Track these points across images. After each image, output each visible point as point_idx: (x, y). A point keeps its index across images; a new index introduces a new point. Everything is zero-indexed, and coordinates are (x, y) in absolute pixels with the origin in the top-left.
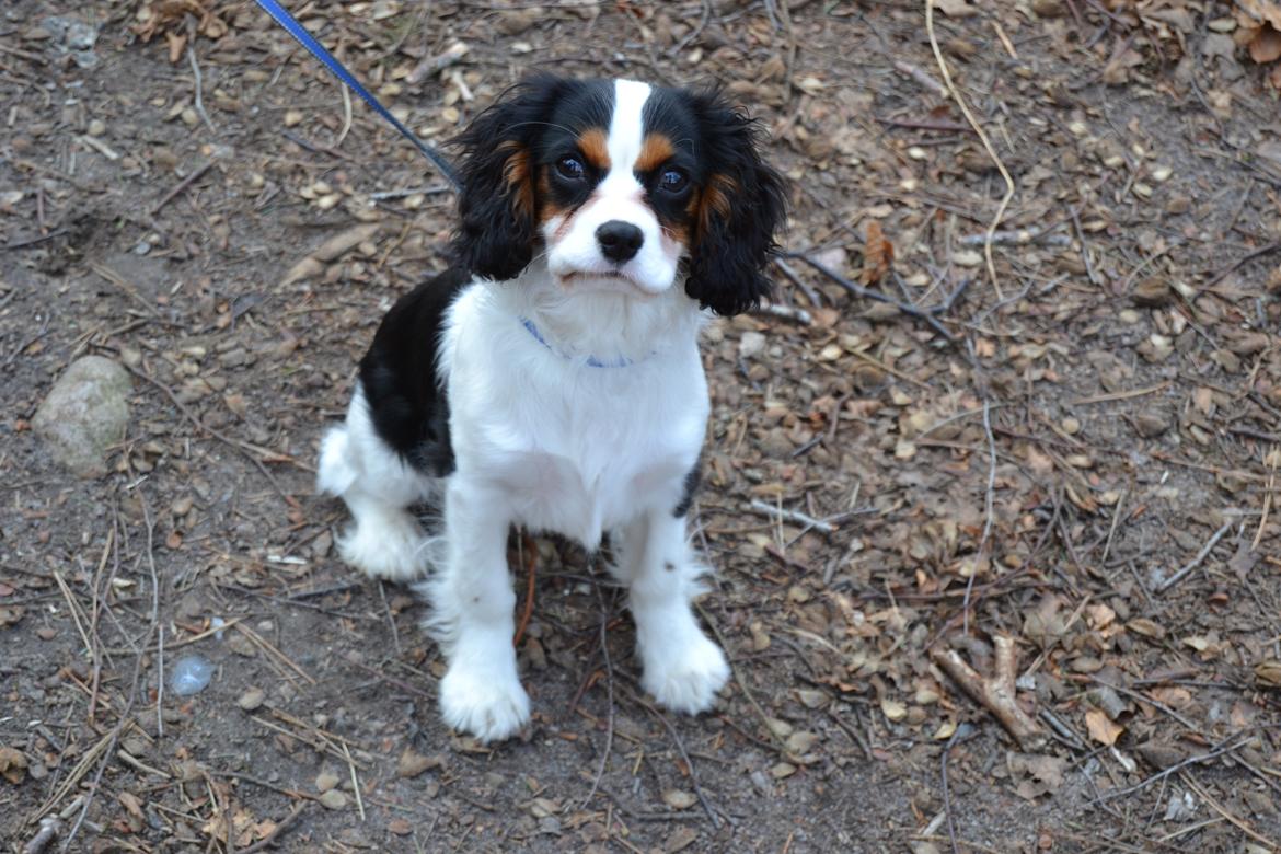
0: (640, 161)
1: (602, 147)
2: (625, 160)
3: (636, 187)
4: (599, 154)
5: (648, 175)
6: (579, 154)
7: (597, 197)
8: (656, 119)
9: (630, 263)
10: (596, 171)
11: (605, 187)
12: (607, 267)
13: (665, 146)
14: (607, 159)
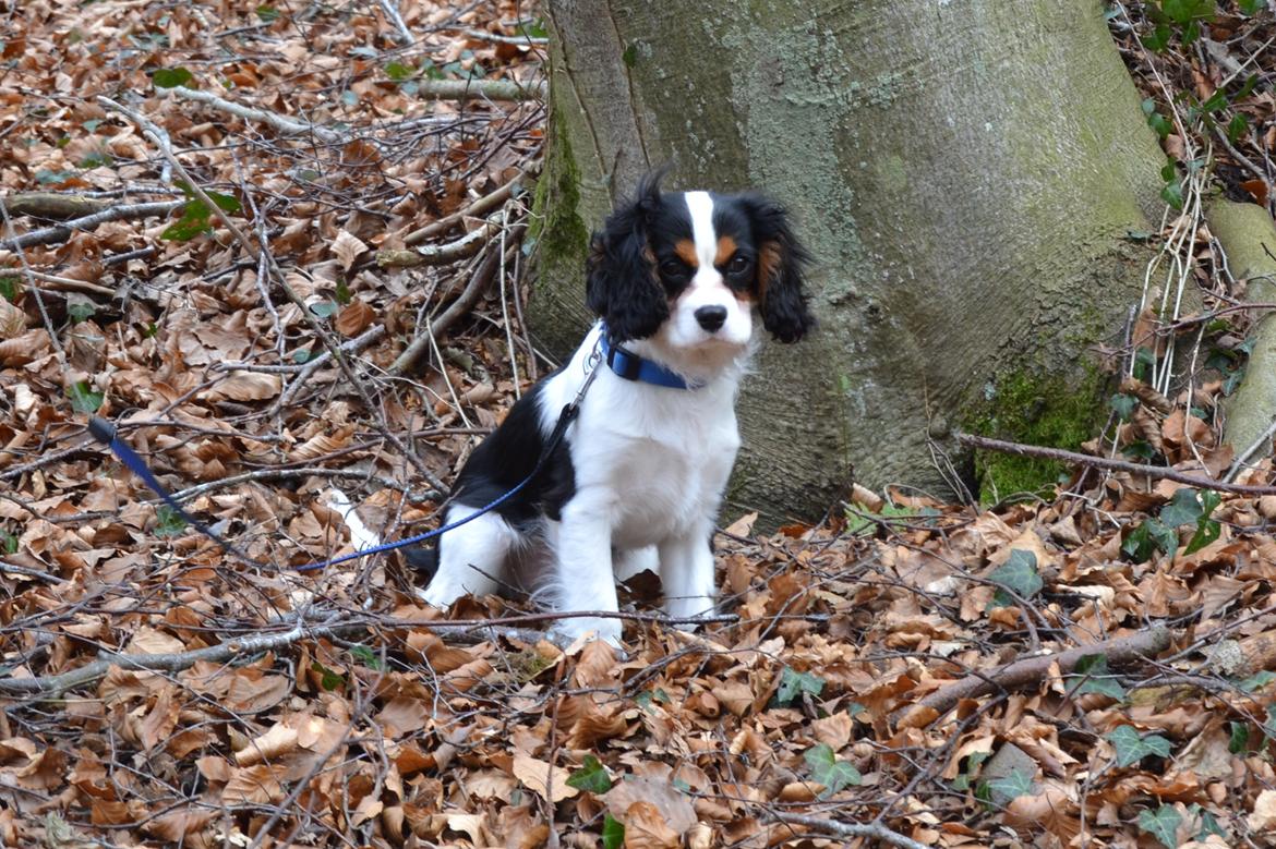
0: (717, 258)
1: (694, 254)
2: (707, 259)
3: (717, 277)
4: (691, 258)
5: (722, 267)
6: (678, 258)
7: (693, 288)
8: (722, 226)
9: (721, 330)
10: (690, 269)
11: (698, 279)
12: (707, 335)
13: (731, 246)
14: (696, 261)
